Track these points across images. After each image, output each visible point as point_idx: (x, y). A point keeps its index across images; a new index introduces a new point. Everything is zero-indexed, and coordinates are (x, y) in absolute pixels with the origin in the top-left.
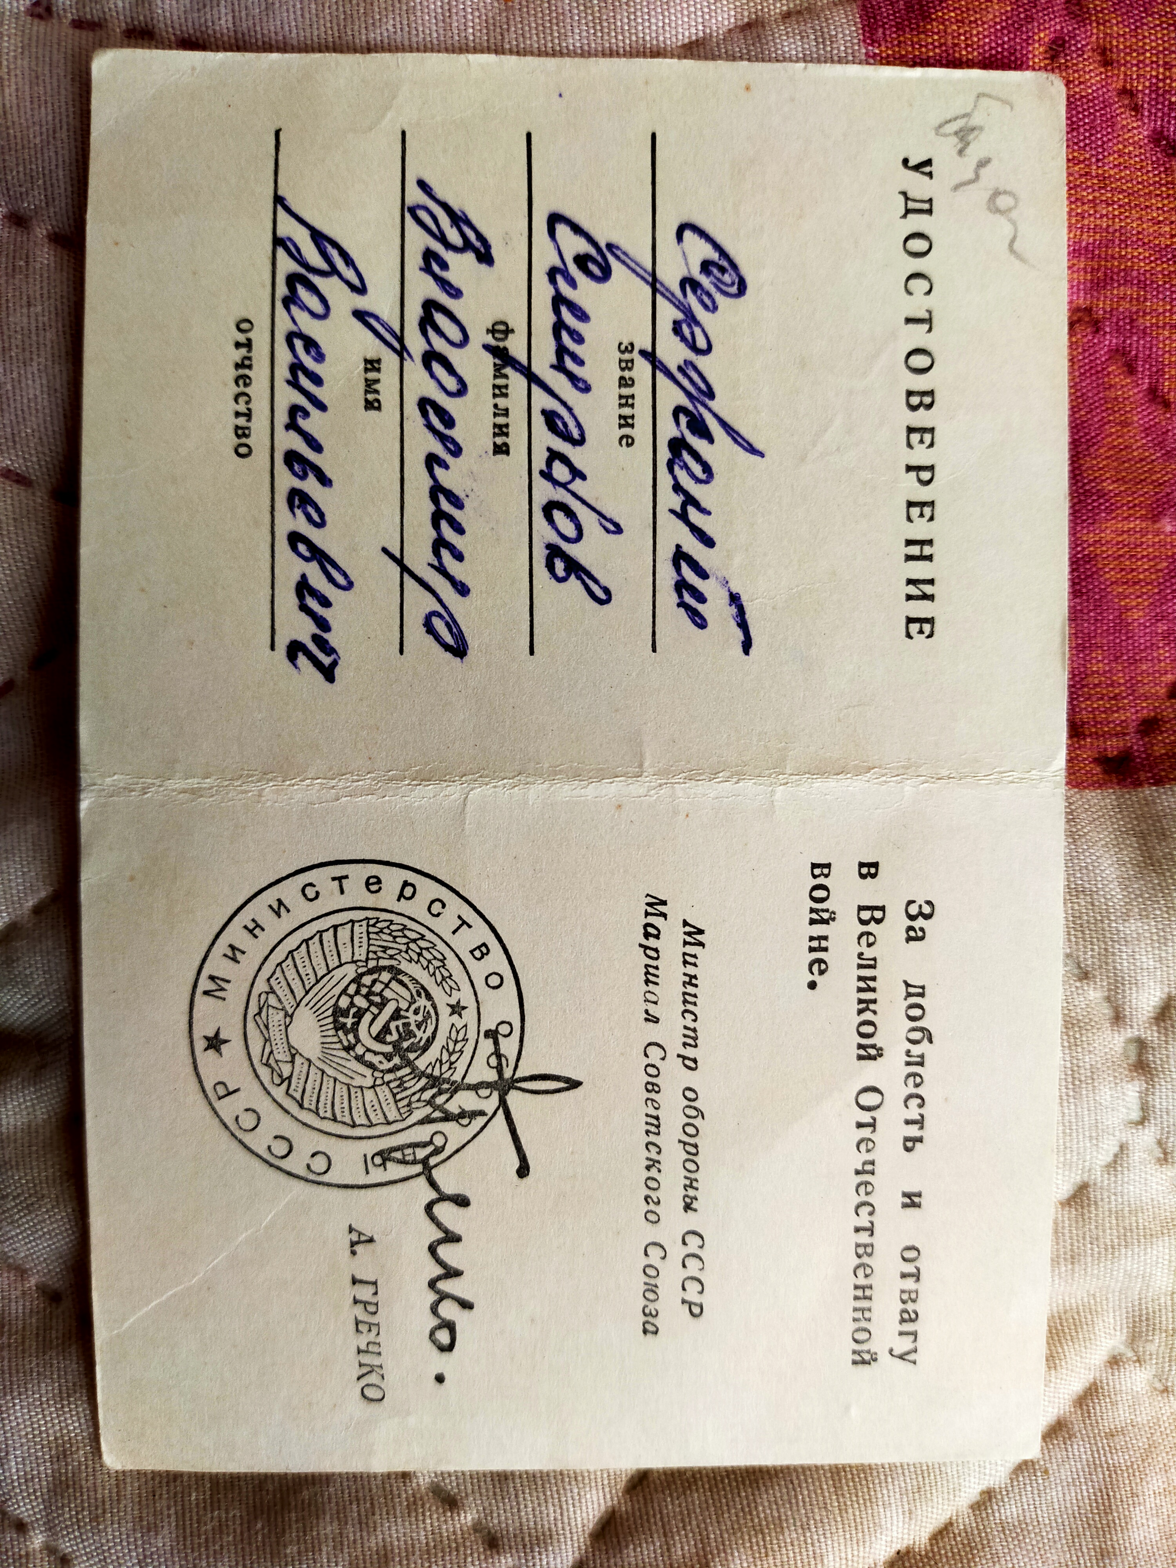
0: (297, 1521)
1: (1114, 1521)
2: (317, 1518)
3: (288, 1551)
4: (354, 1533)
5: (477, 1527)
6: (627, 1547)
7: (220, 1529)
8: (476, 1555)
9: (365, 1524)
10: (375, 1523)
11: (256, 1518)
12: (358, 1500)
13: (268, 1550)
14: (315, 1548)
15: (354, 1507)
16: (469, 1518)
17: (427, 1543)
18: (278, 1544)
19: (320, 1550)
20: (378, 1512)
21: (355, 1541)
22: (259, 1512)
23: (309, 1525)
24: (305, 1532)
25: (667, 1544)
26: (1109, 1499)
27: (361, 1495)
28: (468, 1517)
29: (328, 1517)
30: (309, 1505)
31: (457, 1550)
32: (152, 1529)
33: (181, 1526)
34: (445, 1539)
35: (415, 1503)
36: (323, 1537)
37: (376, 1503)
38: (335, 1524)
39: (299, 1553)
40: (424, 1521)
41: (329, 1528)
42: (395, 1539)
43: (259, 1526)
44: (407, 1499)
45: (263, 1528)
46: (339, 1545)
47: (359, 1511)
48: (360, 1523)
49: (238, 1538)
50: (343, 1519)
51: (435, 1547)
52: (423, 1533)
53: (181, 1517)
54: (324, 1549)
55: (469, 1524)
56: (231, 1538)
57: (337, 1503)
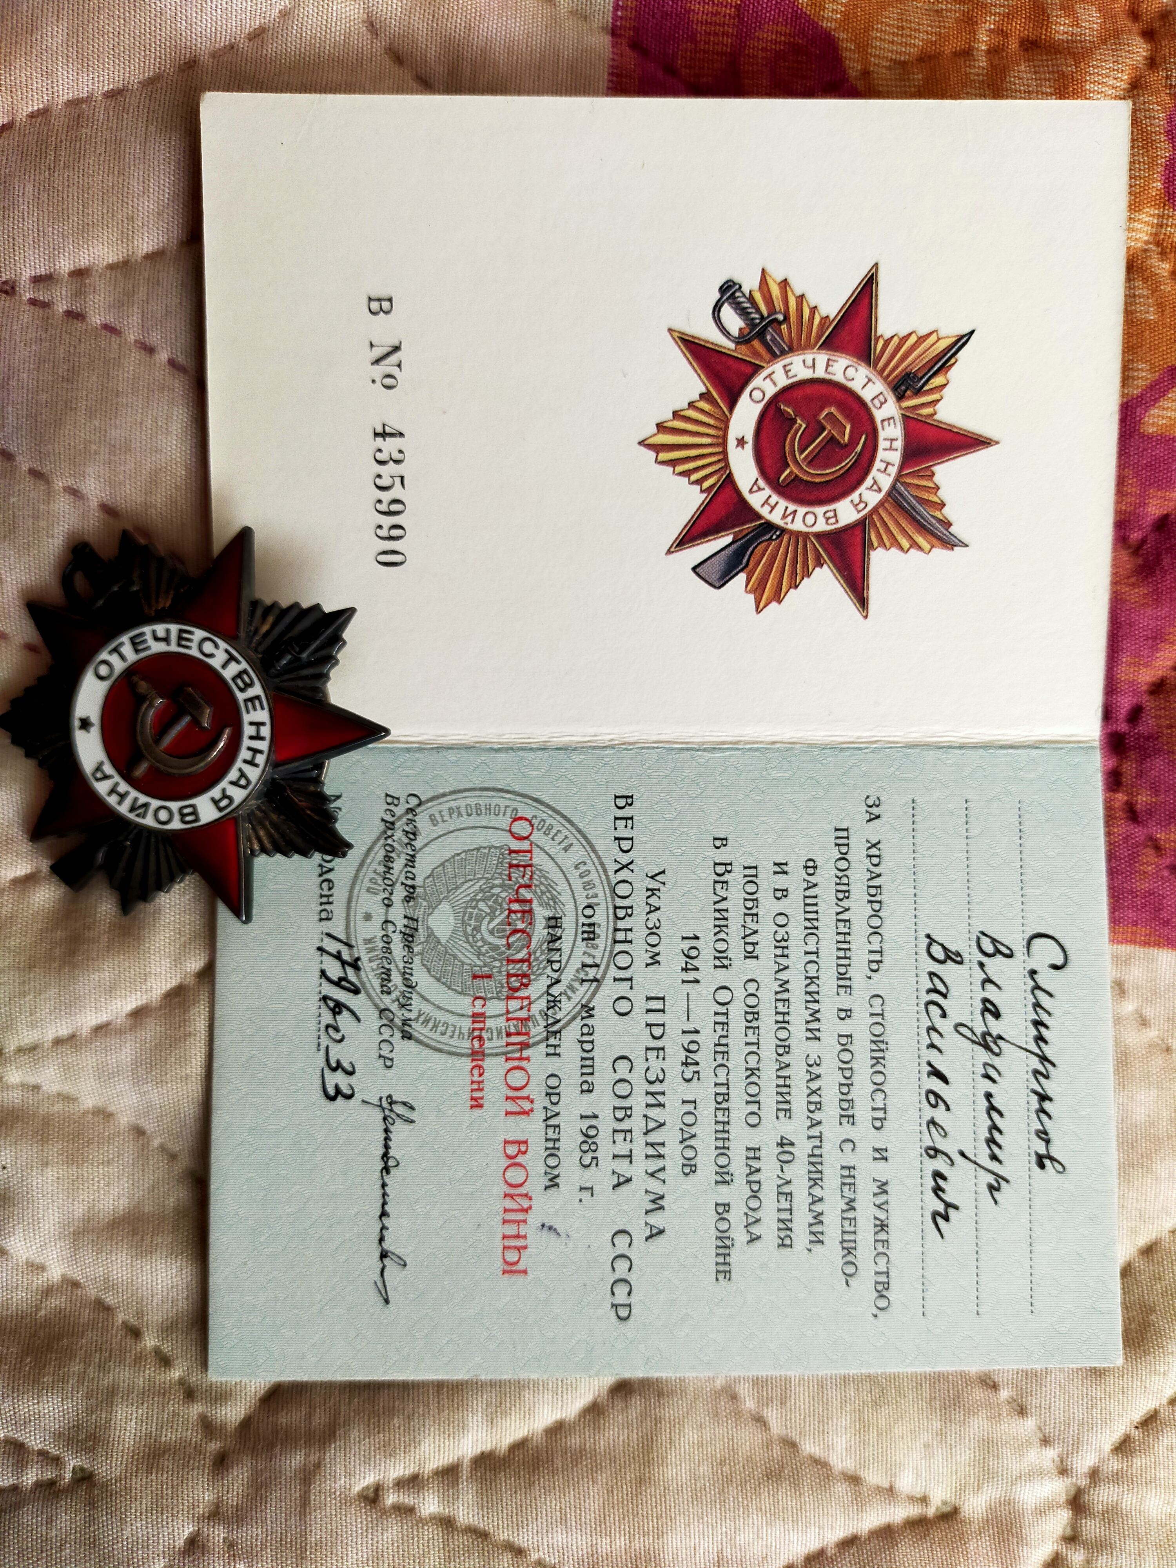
0: (56, 1360)
1: (653, 1458)
2: (70, 1360)
3: (45, 1380)
4: (94, 1373)
5: (182, 1382)
6: (282, 1410)
8: (177, 1400)
9: (102, 1367)
10: (109, 1367)
11: (27, 1355)
12: (101, 1350)
13: (31, 1378)
14: (64, 1380)
15: (98, 1355)
16: (178, 1374)
17: (144, 1387)
18: (39, 1374)
19: (68, 1381)
20: (113, 1359)
21: (93, 1379)
22: (30, 1351)
23: (63, 1363)
24: (59, 1367)
25: (310, 1413)
26: (652, 1442)
27: (104, 1347)
28: (176, 1374)
29: (78, 1359)
30: (66, 1350)
31: (164, 1395)
34: (157, 1386)
35: (140, 1358)
36: (71, 1373)
37: (113, 1354)
38: (82, 1365)
39: (53, 1382)
40: (144, 1371)
41: (77, 1367)
42: (121, 1381)
43: (28, 1360)
44: (136, 1354)
45: (31, 1362)
46: (82, 1378)
47: (100, 1358)
48: (100, 1367)
49: (12, 1368)
50: (88, 1363)
51: (149, 1390)
52: (141, 1379)
54: (71, 1381)
55: (177, 1378)
56: (7, 1367)
57: (86, 1351)
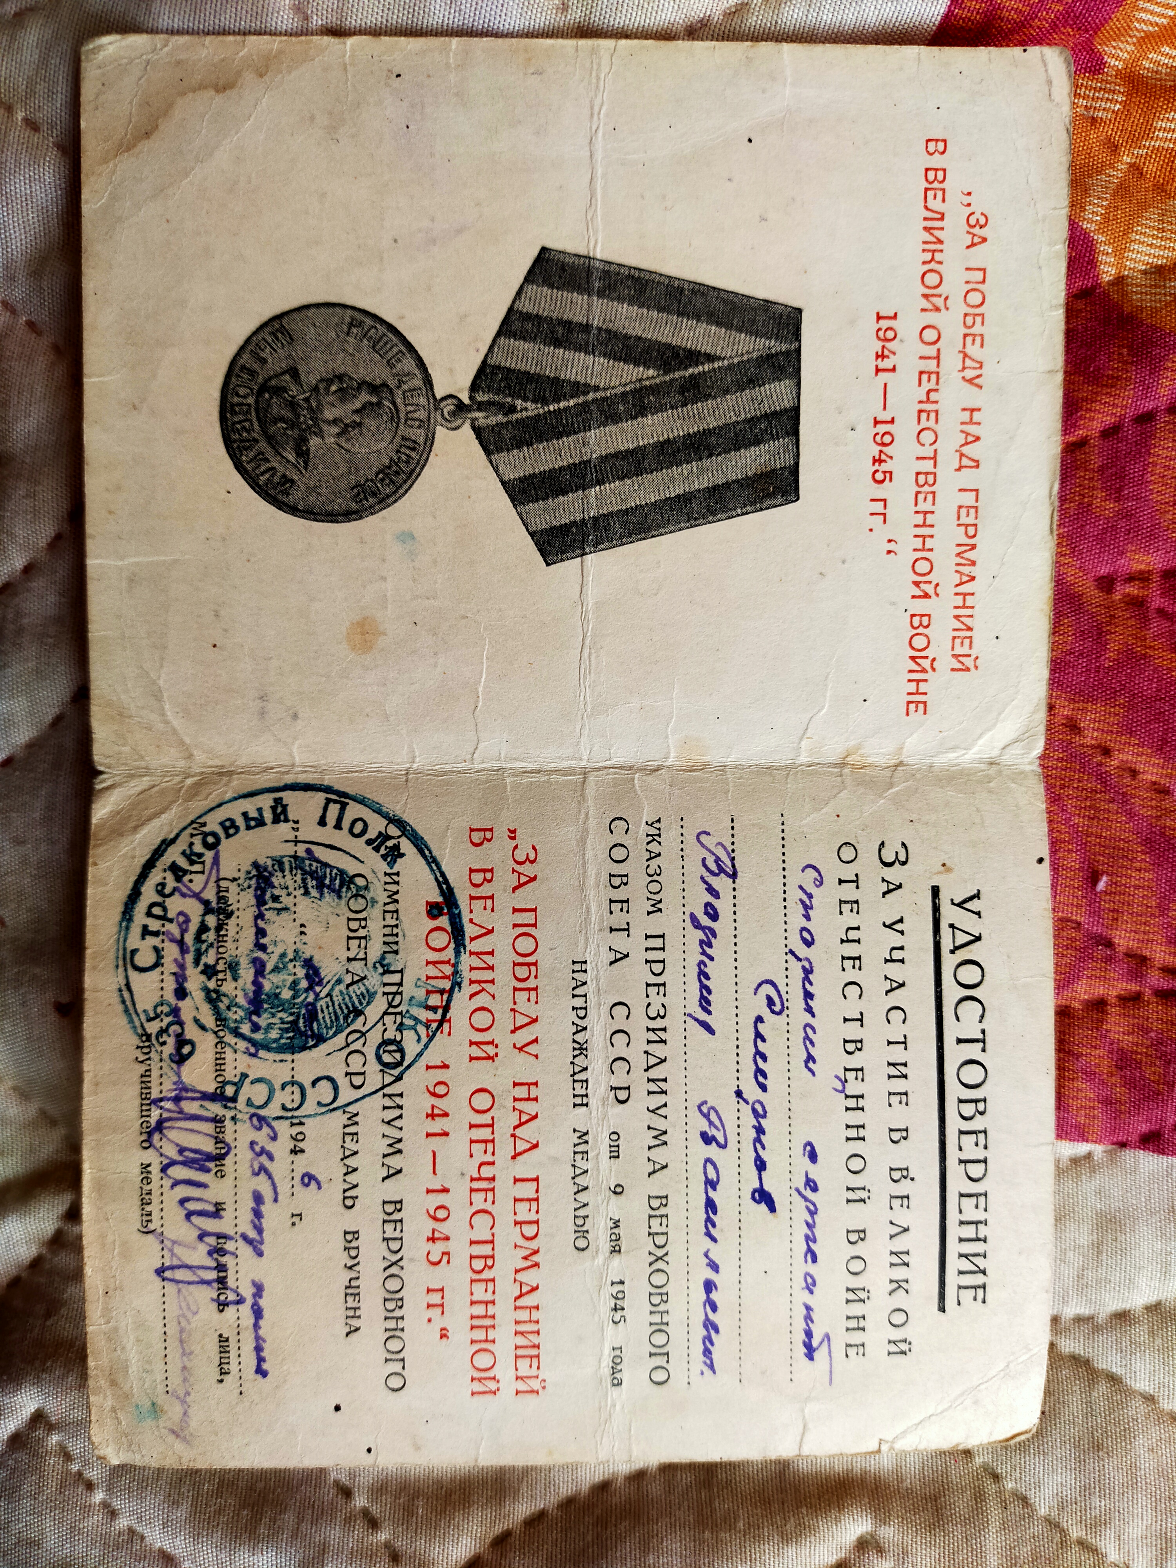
5: (387, 1545)
7: (219, 1512)
28: (383, 1536)
32: (176, 1504)
33: (194, 1505)
42: (332, 1539)
52: (351, 1540)
53: (195, 1499)
